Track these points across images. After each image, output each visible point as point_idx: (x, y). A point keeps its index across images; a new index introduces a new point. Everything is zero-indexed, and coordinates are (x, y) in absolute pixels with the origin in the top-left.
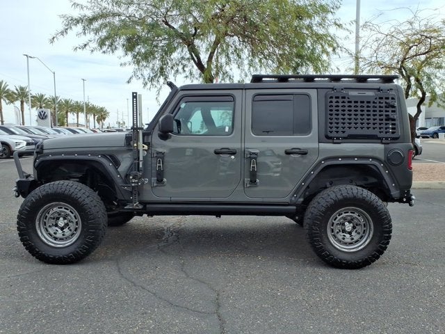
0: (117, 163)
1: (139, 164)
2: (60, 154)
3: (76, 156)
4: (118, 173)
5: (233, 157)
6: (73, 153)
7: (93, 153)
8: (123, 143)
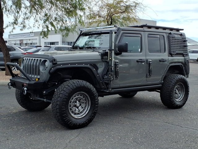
0: (97, 68)
1: (112, 68)
2: (68, 64)
3: (77, 65)
4: (98, 74)
5: (143, 63)
6: (75, 64)
7: (86, 63)
8: (100, 57)
